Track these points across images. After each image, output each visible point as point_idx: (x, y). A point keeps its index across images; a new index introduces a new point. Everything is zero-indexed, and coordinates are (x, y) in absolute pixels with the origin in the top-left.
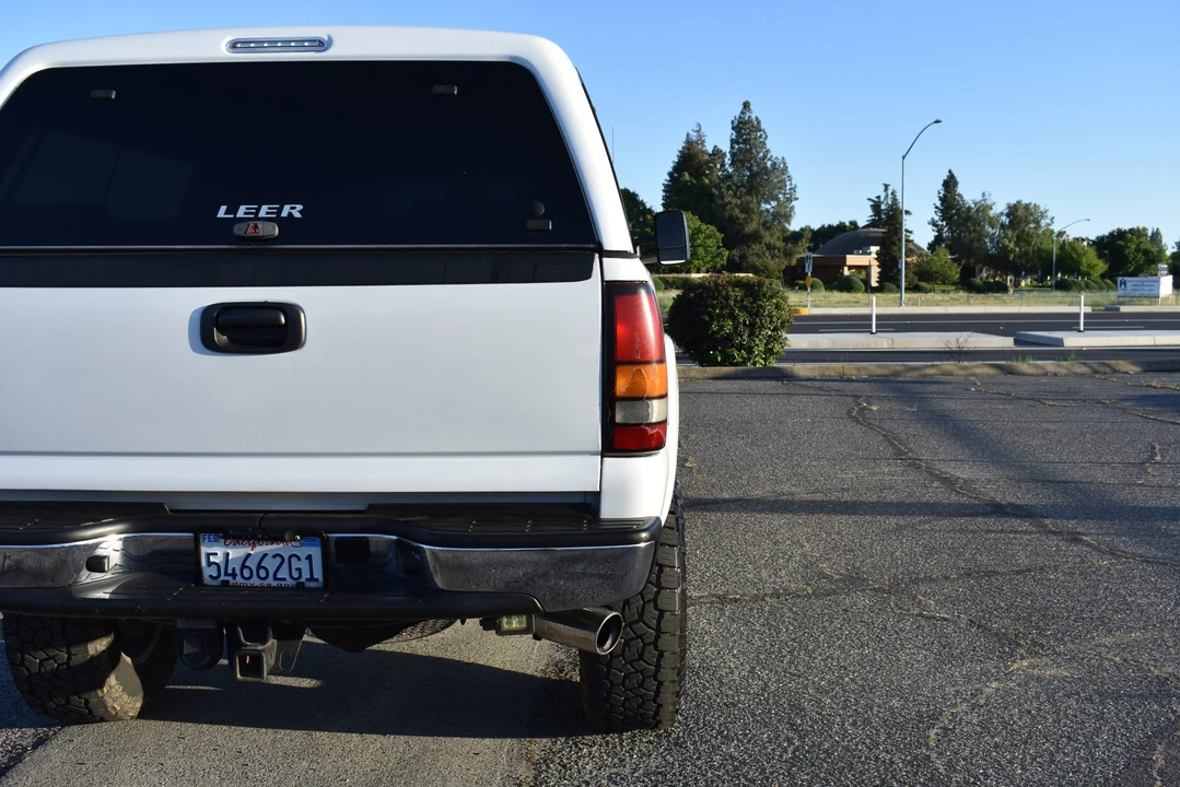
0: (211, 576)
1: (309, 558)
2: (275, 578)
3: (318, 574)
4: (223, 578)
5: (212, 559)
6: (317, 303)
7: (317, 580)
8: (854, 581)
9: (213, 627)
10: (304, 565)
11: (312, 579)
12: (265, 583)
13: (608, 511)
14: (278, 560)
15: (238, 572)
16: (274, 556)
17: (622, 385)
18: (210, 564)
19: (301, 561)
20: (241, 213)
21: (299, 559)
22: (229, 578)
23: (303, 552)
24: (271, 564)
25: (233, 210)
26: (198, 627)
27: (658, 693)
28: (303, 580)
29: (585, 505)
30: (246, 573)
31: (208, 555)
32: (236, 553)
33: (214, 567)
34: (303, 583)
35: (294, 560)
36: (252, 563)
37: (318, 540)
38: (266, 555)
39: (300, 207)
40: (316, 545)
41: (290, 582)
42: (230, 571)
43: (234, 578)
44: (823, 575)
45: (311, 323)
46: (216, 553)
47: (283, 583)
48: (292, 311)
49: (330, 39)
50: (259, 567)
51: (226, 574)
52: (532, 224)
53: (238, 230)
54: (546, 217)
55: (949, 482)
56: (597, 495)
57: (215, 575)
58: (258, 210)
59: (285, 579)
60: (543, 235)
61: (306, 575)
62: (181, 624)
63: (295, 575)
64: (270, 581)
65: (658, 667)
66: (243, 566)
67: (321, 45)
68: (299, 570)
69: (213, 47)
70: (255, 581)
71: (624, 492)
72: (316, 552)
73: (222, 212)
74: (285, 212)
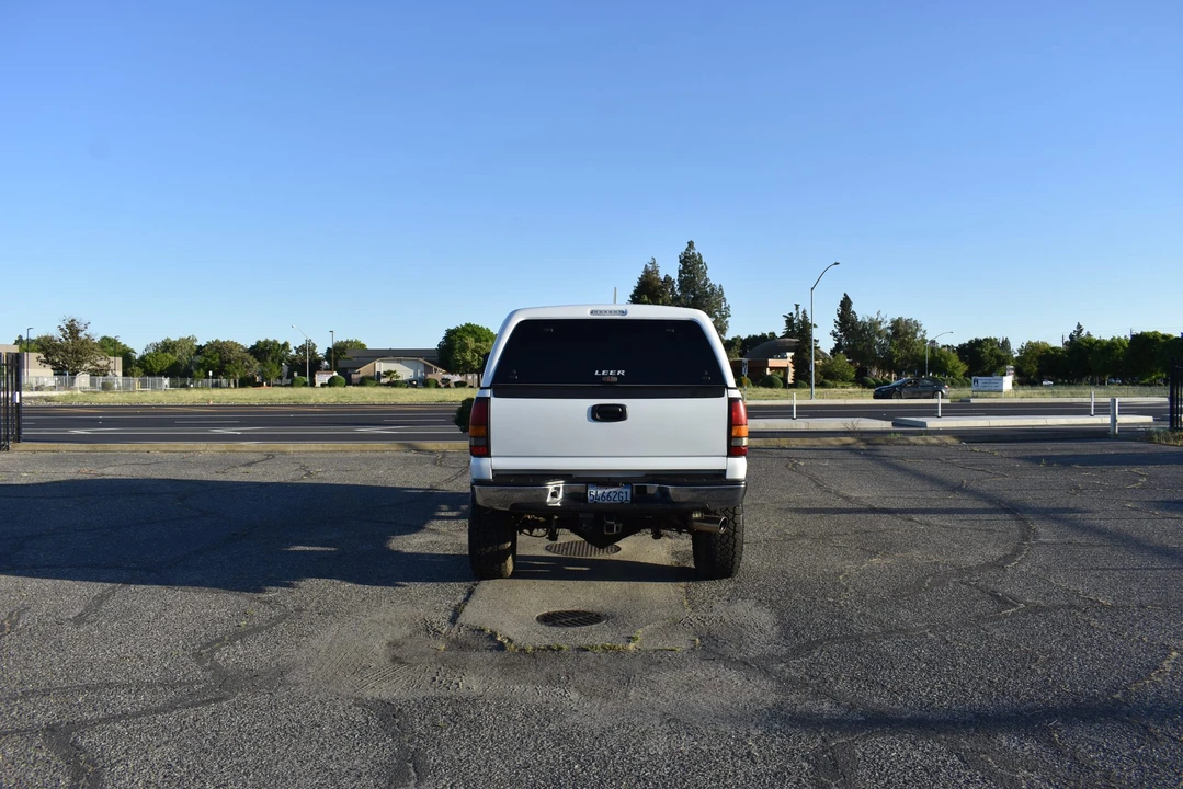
0: (590, 499)
1: (626, 492)
2: (613, 500)
3: (629, 499)
4: (595, 500)
5: (592, 493)
6: (631, 405)
7: (628, 501)
8: (802, 535)
9: (593, 516)
10: (624, 495)
11: (626, 500)
12: (610, 502)
13: (728, 476)
14: (615, 493)
15: (600, 498)
17: (734, 434)
18: (590, 495)
19: (623, 494)
20: (603, 373)
22: (597, 500)
23: (624, 490)
24: (612, 495)
25: (600, 372)
27: (733, 557)
29: (720, 475)
30: (603, 498)
31: (590, 492)
32: (600, 492)
33: (592, 496)
34: (623, 502)
35: (621, 493)
36: (606, 495)
37: (630, 486)
38: (611, 492)
39: (623, 371)
40: (629, 488)
41: (618, 502)
42: (597, 498)
43: (599, 500)
44: (786, 534)
45: (629, 411)
46: (594, 492)
47: (616, 502)
48: (623, 407)
49: (626, 311)
50: (608, 496)
52: (704, 378)
53: (604, 379)
54: (708, 375)
55: (847, 498)
56: (725, 471)
57: (592, 499)
58: (609, 372)
60: (708, 382)
61: (624, 499)
62: (581, 516)
63: (621, 499)
65: (734, 546)
66: (602, 496)
67: (624, 313)
68: (622, 497)
69: (585, 314)
70: (606, 501)
71: (734, 469)
72: (629, 491)
73: (597, 373)
74: (619, 372)
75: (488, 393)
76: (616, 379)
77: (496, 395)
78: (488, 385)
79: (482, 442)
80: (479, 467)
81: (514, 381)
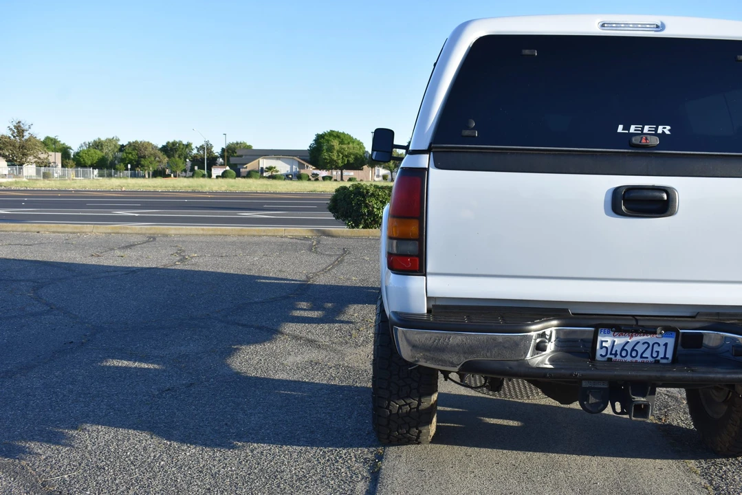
0: (601, 355)
1: (666, 345)
2: (641, 357)
3: (669, 355)
4: (609, 356)
5: (604, 344)
6: (685, 188)
7: (668, 358)
9: (606, 387)
10: (661, 349)
11: (665, 358)
12: (634, 360)
14: (646, 345)
15: (618, 353)
16: (644, 343)
18: (602, 347)
19: (663, 345)
20: (633, 129)
21: (659, 345)
22: (613, 357)
23: (662, 341)
24: (640, 348)
25: (627, 127)
26: (596, 386)
28: (659, 358)
30: (624, 354)
31: (602, 342)
32: (620, 341)
33: (604, 349)
34: (658, 361)
35: (656, 346)
36: (629, 348)
37: (674, 334)
38: (638, 342)
39: (668, 128)
40: (672, 337)
41: (650, 359)
42: (613, 352)
43: (616, 357)
46: (607, 341)
47: (645, 360)
48: (669, 192)
49: (662, 23)
50: (633, 349)
51: (611, 354)
53: (635, 140)
57: (604, 354)
58: (643, 129)
59: (647, 358)
61: (661, 355)
62: (585, 384)
63: (655, 355)
64: (638, 359)
66: (623, 349)
68: (658, 352)
69: (591, 27)
70: (629, 359)
72: (671, 341)
73: (620, 129)
74: (660, 130)
75: (424, 161)
76: (655, 141)
77: (440, 165)
78: (425, 146)
79: (411, 248)
80: (405, 294)
81: (471, 139)
